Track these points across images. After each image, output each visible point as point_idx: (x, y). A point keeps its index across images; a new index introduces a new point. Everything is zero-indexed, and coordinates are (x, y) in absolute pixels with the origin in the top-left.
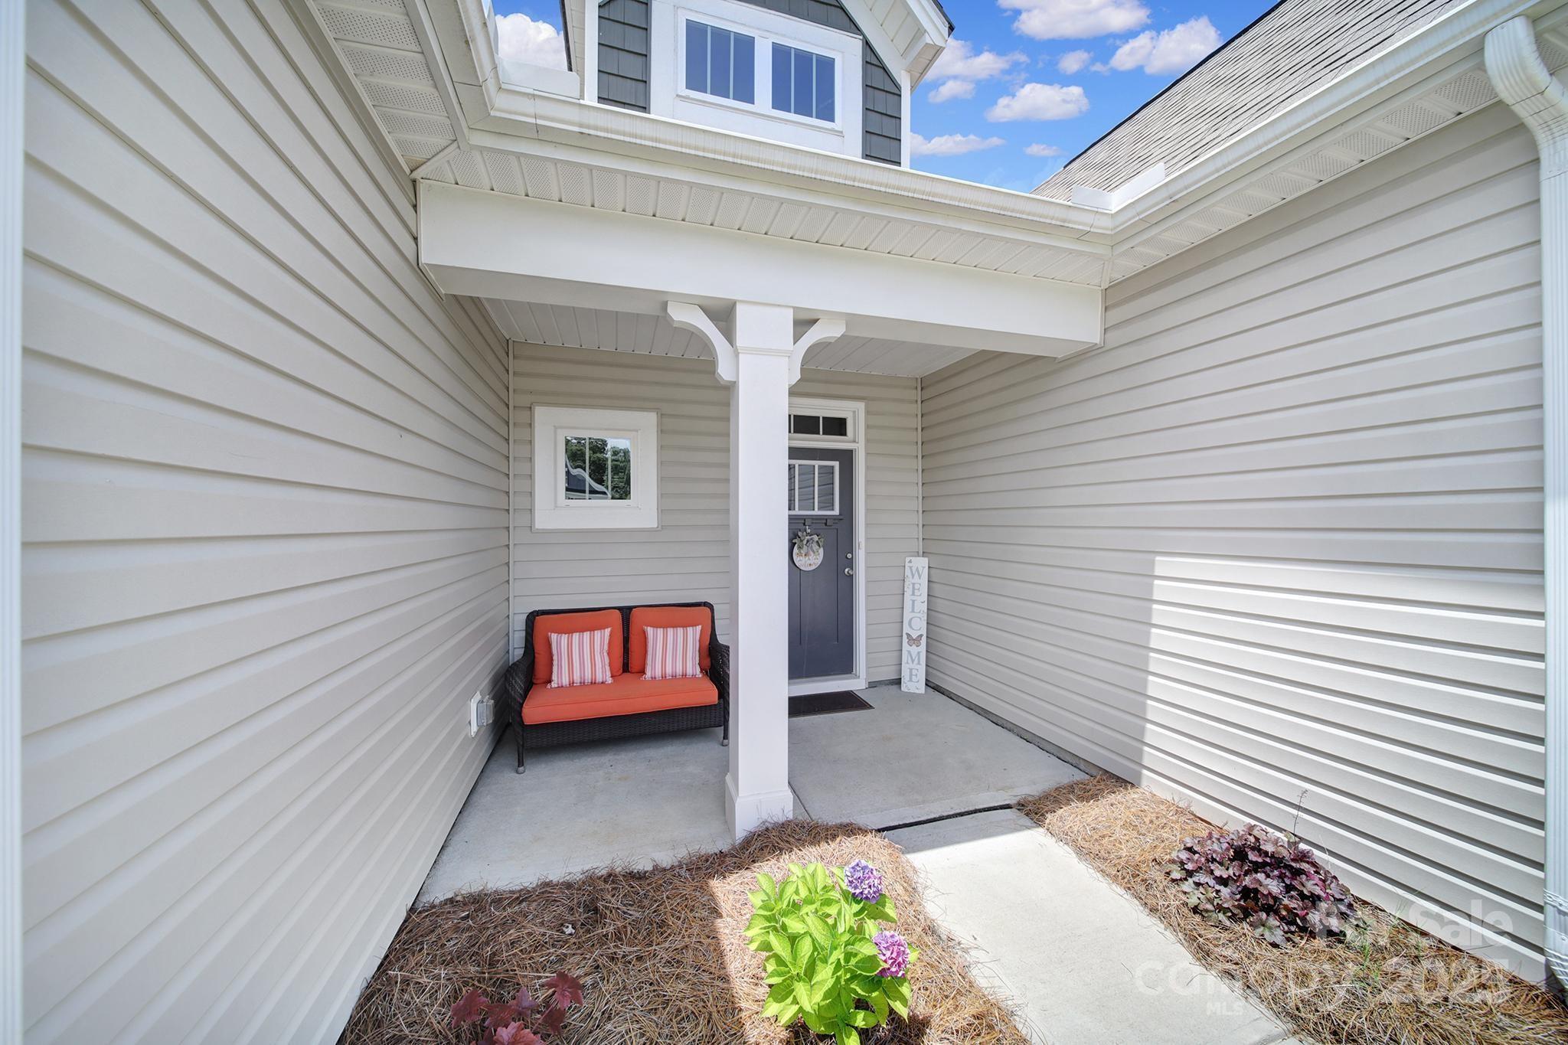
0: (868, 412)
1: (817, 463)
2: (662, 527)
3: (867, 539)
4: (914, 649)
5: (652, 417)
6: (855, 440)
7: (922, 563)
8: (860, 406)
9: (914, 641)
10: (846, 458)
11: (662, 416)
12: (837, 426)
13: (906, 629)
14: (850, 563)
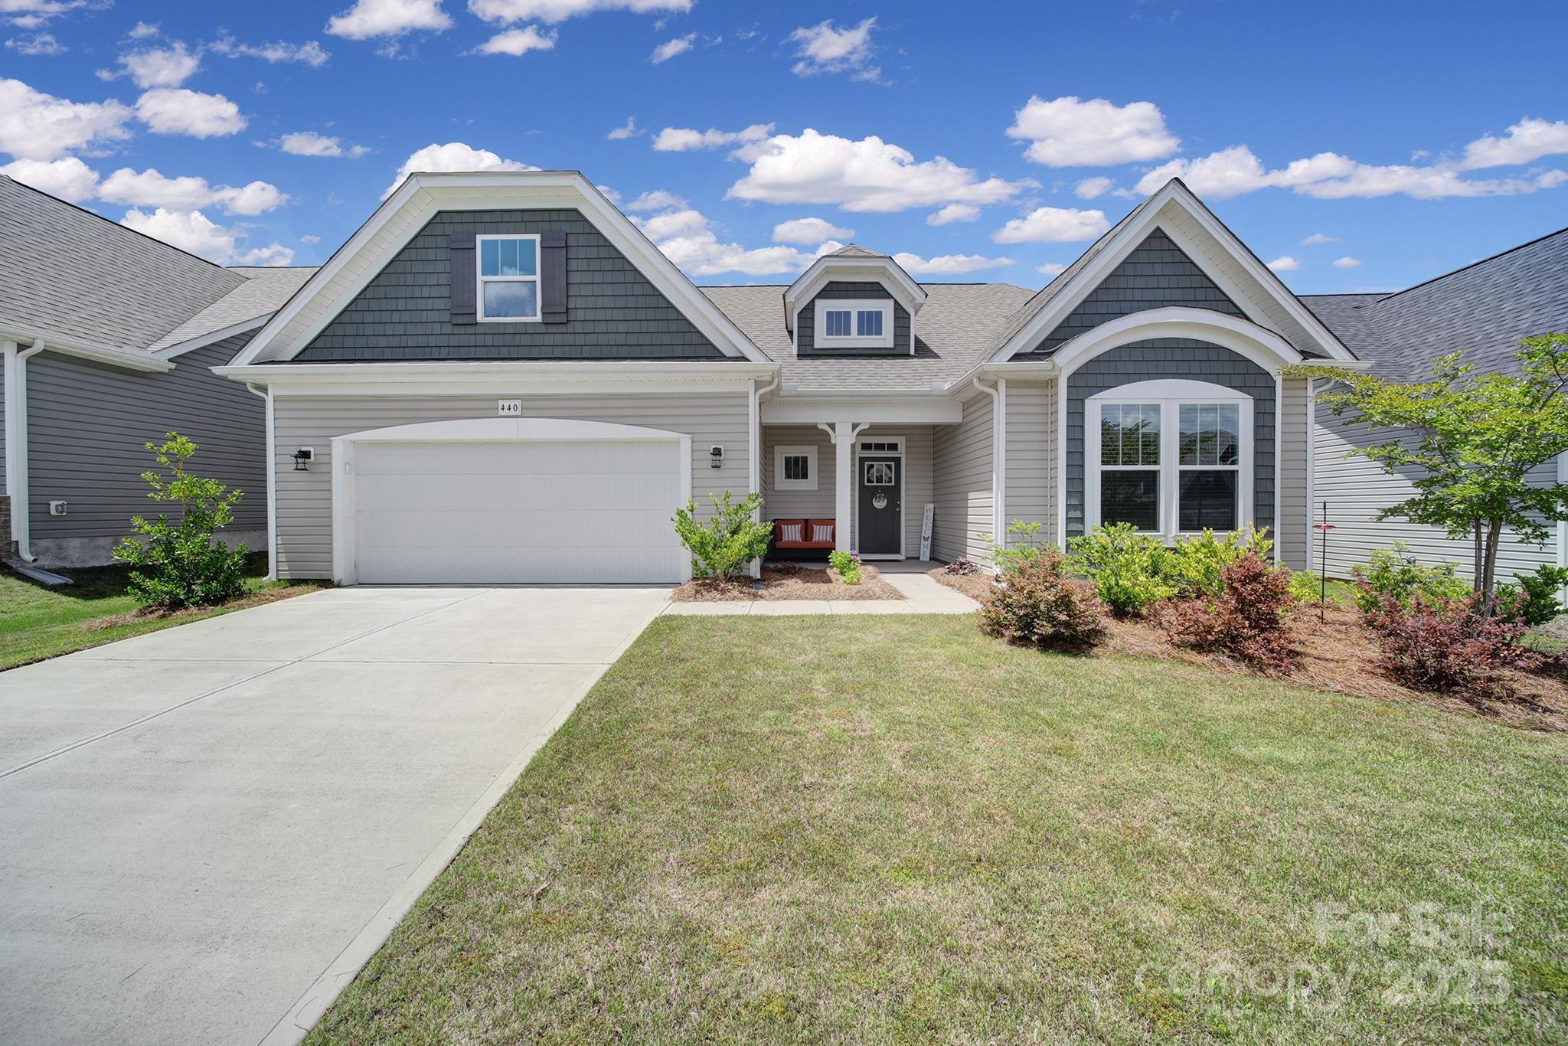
0: (907, 441)
1: (884, 463)
2: (820, 490)
3: (906, 495)
4: (926, 543)
5: (816, 447)
6: (901, 453)
7: (931, 506)
8: (904, 438)
9: (926, 539)
10: (897, 461)
11: (819, 447)
12: (893, 447)
13: (923, 534)
14: (899, 506)
